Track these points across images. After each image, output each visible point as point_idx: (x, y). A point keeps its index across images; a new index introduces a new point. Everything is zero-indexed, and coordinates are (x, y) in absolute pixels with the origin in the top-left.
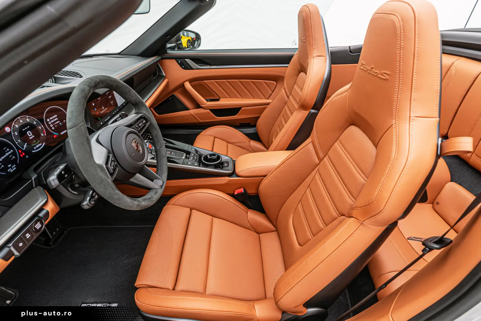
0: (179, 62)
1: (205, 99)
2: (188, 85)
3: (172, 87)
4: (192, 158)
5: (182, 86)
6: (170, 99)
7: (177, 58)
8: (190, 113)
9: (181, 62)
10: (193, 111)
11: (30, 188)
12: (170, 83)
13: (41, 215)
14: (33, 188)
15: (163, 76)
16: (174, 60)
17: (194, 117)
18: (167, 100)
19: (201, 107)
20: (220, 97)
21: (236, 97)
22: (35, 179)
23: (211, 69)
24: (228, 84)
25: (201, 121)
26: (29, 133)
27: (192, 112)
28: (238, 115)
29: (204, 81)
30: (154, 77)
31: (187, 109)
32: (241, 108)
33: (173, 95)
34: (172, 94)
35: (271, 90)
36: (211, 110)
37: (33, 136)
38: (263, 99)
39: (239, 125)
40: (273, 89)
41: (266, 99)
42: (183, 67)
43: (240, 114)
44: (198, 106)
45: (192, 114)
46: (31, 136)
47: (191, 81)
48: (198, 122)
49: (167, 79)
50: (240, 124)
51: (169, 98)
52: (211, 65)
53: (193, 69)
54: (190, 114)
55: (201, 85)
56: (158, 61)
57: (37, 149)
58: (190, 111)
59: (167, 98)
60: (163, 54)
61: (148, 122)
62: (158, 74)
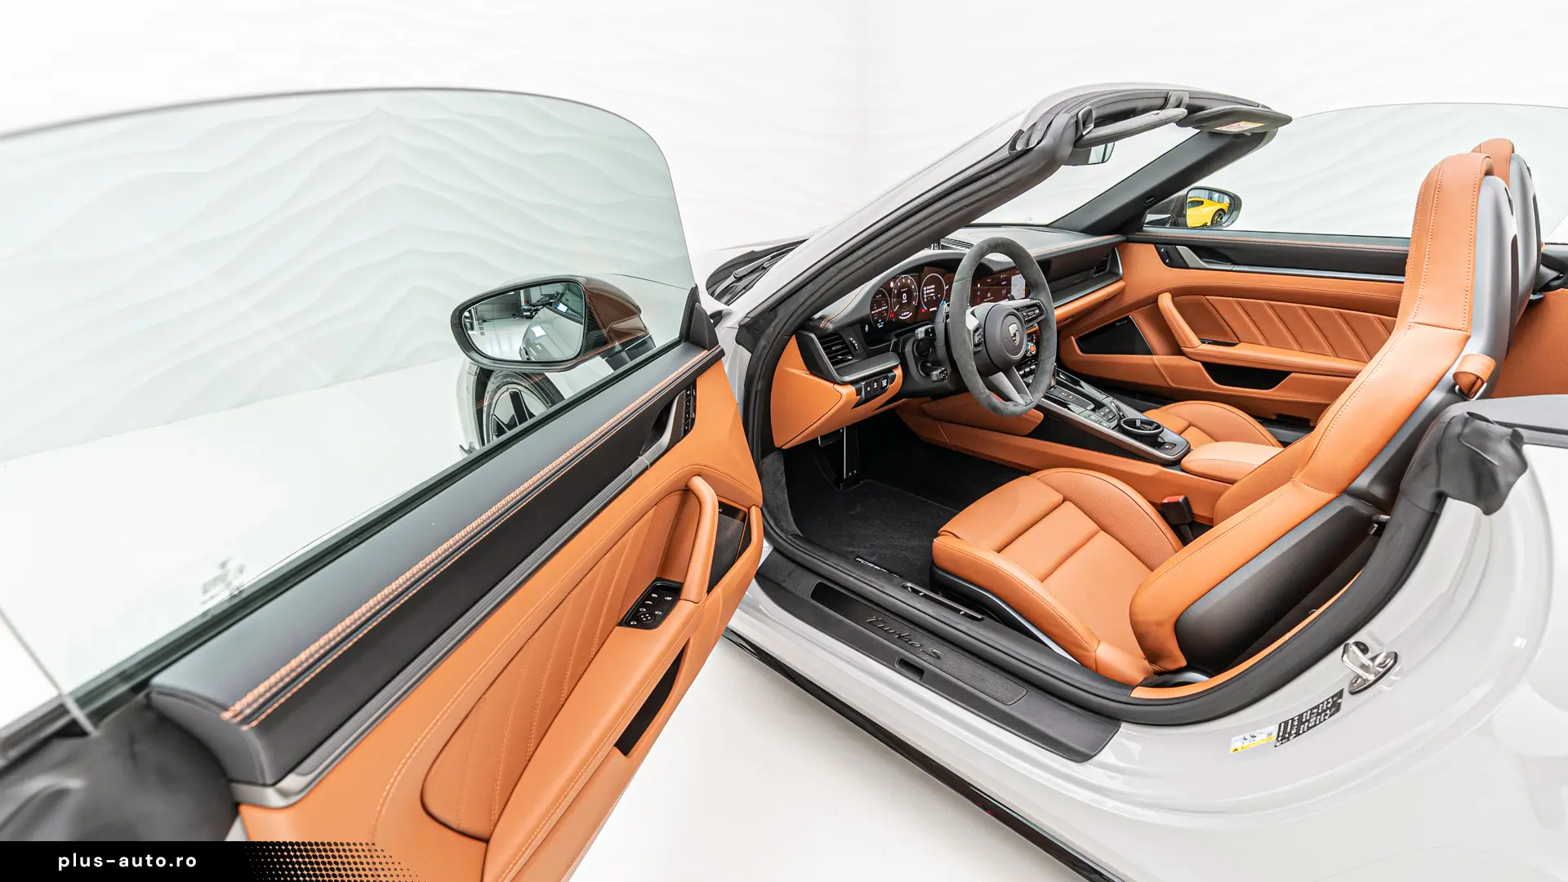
0: (1162, 250)
1: (1200, 339)
2: (1166, 301)
3: (1129, 299)
4: (1102, 413)
5: (1153, 300)
6: (1118, 324)
7: (1157, 242)
8: (1153, 361)
9: (1166, 251)
10: (1162, 359)
11: (885, 350)
12: (1127, 292)
13: (890, 375)
14: (889, 351)
15: (1118, 274)
16: (1153, 246)
17: (1160, 373)
18: (1112, 326)
19: (1181, 353)
20: (1241, 339)
21: (1285, 346)
23: (1232, 271)
24: (1269, 311)
25: (1173, 385)
26: (905, 295)
27: (1159, 360)
28: (1275, 391)
29: (1207, 297)
30: (1096, 273)
31: (1149, 352)
32: (1288, 373)
33: (1127, 318)
34: (1126, 315)
36: (1204, 363)
39: (1274, 418)
42: (1167, 261)
43: (1285, 388)
44: (1177, 349)
45: (1155, 365)
46: (905, 300)
47: (1177, 293)
48: (1165, 385)
49: (1125, 281)
50: (1279, 415)
51: (1116, 321)
52: (1234, 263)
53: (1188, 267)
54: (1151, 362)
55: (1201, 305)
56: (1117, 244)
57: (904, 316)
58: (1154, 356)
59: (1111, 321)
60: (1133, 233)
61: (1042, 314)
62: (1107, 270)
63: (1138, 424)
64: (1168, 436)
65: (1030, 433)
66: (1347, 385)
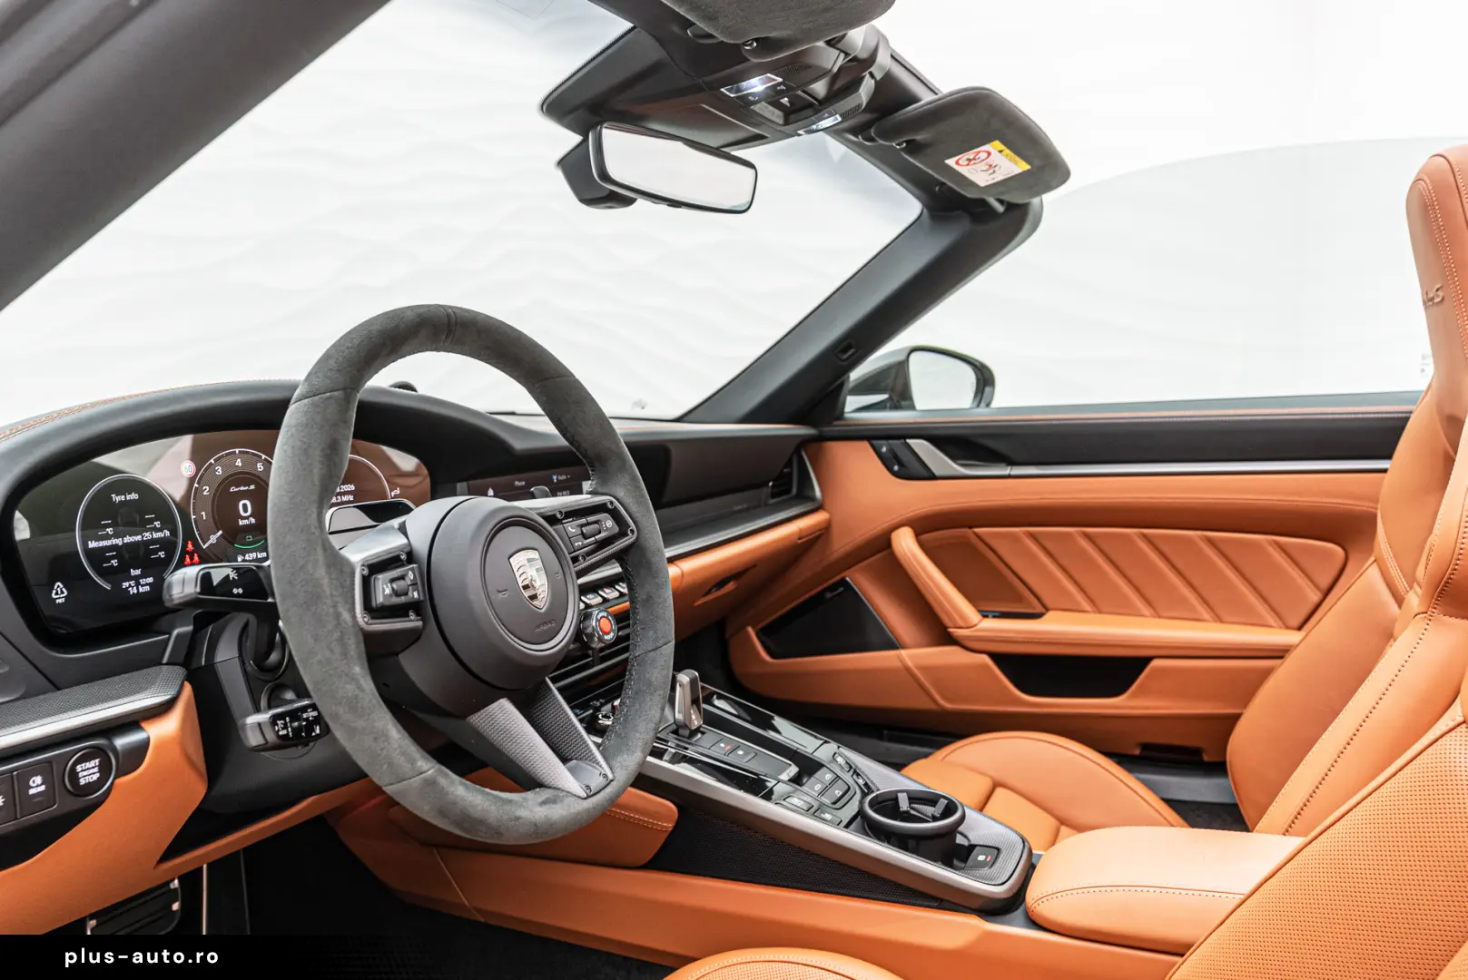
0: (884, 449)
1: (980, 611)
2: (905, 542)
3: (841, 544)
4: (818, 787)
5: (882, 543)
6: (829, 595)
7: (872, 436)
8: (902, 661)
9: (891, 450)
10: (917, 655)
11: (150, 660)
12: (835, 530)
13: (121, 742)
14: (161, 664)
15: (813, 499)
16: (866, 444)
17: (918, 683)
18: (818, 600)
19: (950, 640)
20: (1048, 603)
21: (1125, 609)
22: (179, 636)
23: (1009, 477)
24: (1087, 546)
25: (948, 706)
26: (245, 506)
27: (912, 657)
28: (1128, 697)
29: (977, 530)
30: (773, 496)
31: (891, 644)
32: (1148, 660)
33: (843, 582)
34: (838, 578)
35: (1316, 586)
36: (995, 657)
37: (253, 521)
38: (1270, 626)
39: (1137, 752)
40: (1325, 582)
41: (1288, 627)
42: (896, 468)
43: (1142, 692)
44: (941, 634)
45: (908, 669)
46: (247, 518)
47: (924, 526)
48: (932, 706)
49: (830, 513)
50: (1145, 747)
51: (824, 591)
52: (1012, 463)
53: (933, 477)
54: (898, 664)
55: (966, 546)
56: (804, 442)
58: (903, 652)
59: (815, 591)
60: (829, 424)
61: (623, 534)
62: (794, 491)
63: (904, 804)
64: (978, 828)
65: (650, 862)
66: (1267, 673)
